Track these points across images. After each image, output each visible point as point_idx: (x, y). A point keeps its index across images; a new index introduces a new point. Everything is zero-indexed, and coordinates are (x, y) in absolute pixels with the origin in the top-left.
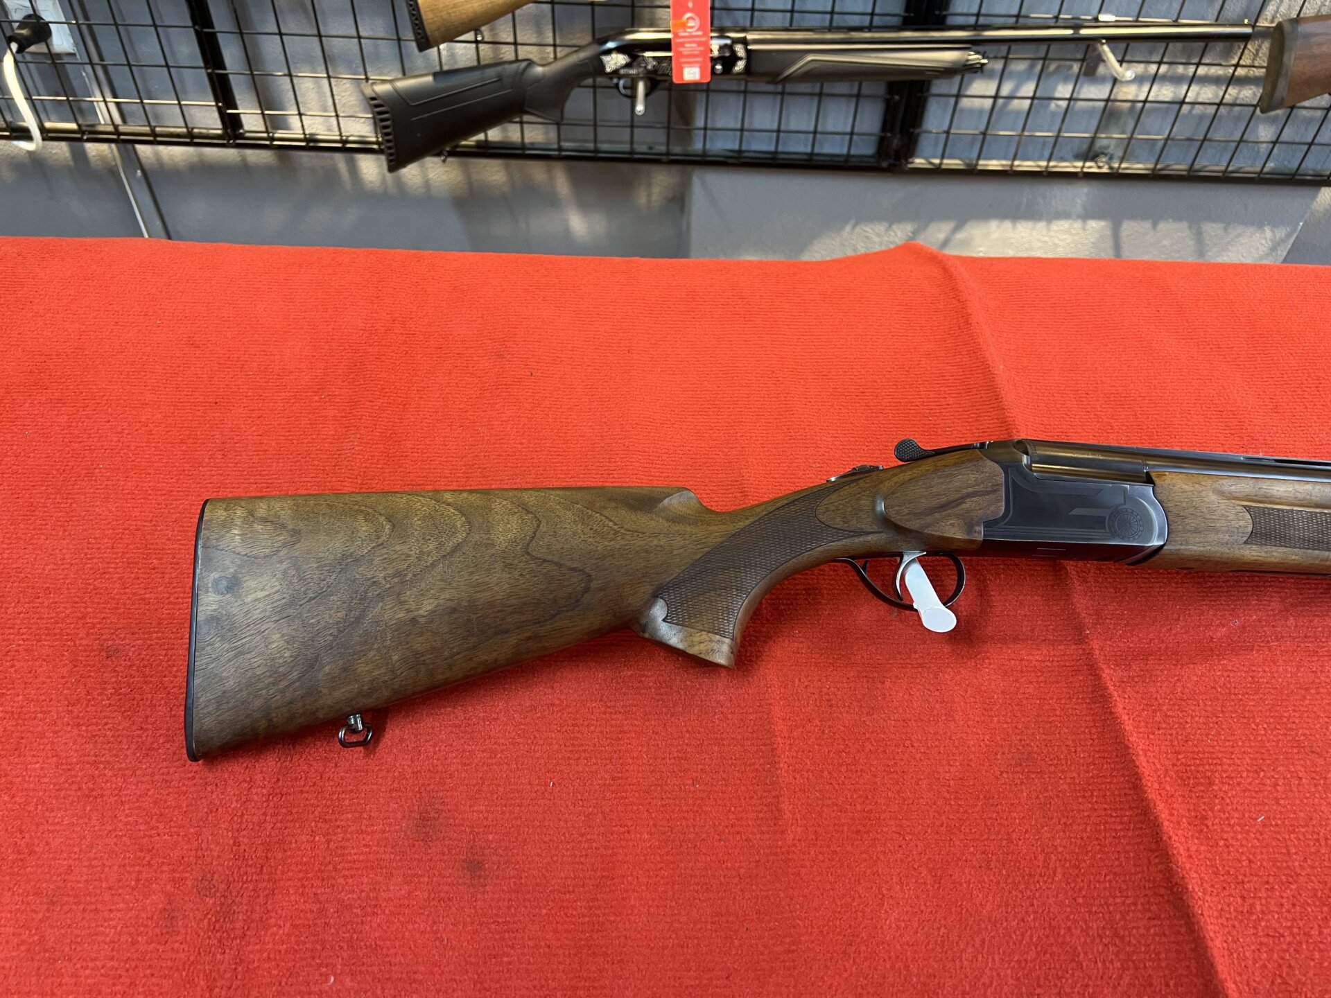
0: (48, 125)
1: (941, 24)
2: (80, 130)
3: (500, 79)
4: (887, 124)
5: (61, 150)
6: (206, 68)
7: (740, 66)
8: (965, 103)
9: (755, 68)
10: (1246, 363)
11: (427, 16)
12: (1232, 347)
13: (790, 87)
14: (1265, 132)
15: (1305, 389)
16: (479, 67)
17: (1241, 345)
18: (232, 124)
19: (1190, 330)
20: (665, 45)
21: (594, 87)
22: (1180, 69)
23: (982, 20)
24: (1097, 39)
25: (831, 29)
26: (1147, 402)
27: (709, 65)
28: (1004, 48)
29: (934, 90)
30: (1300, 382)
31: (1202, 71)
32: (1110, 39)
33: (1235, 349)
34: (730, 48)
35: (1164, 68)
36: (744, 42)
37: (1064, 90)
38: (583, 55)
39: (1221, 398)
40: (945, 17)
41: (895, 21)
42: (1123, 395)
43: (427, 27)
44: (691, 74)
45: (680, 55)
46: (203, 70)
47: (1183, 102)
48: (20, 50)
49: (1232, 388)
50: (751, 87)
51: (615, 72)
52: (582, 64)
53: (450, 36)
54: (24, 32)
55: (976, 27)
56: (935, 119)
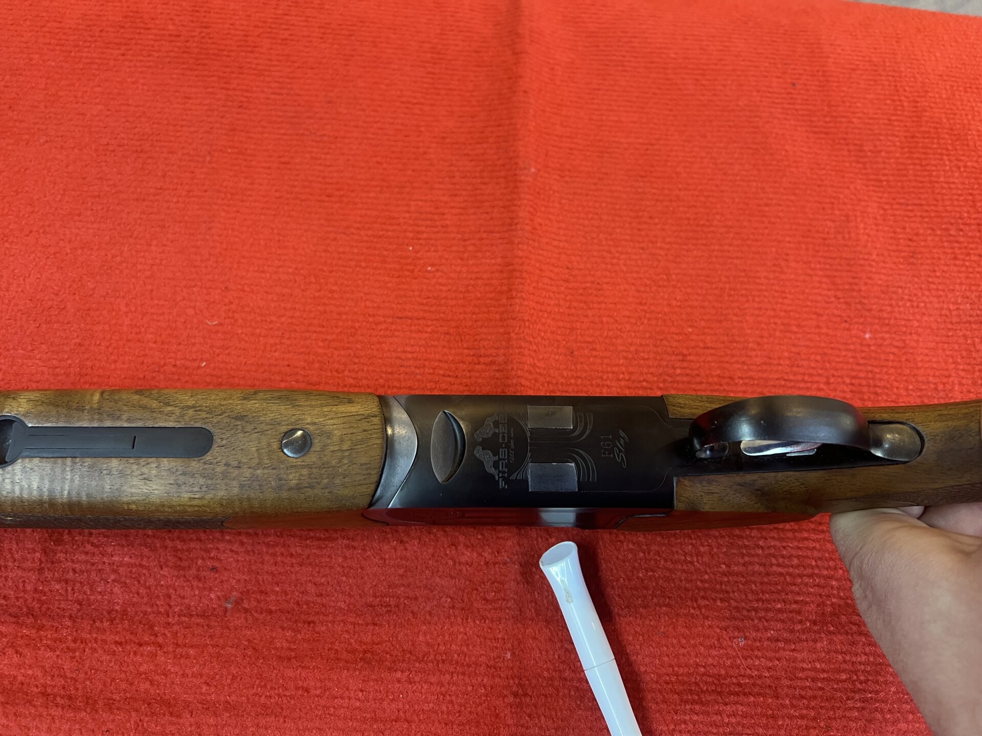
10: (891, 178)
12: (880, 151)
15: (961, 226)
17: (893, 149)
19: (828, 119)
26: (731, 235)
30: (958, 215)
33: (883, 154)
39: (839, 236)
42: (702, 222)
49: (859, 219)
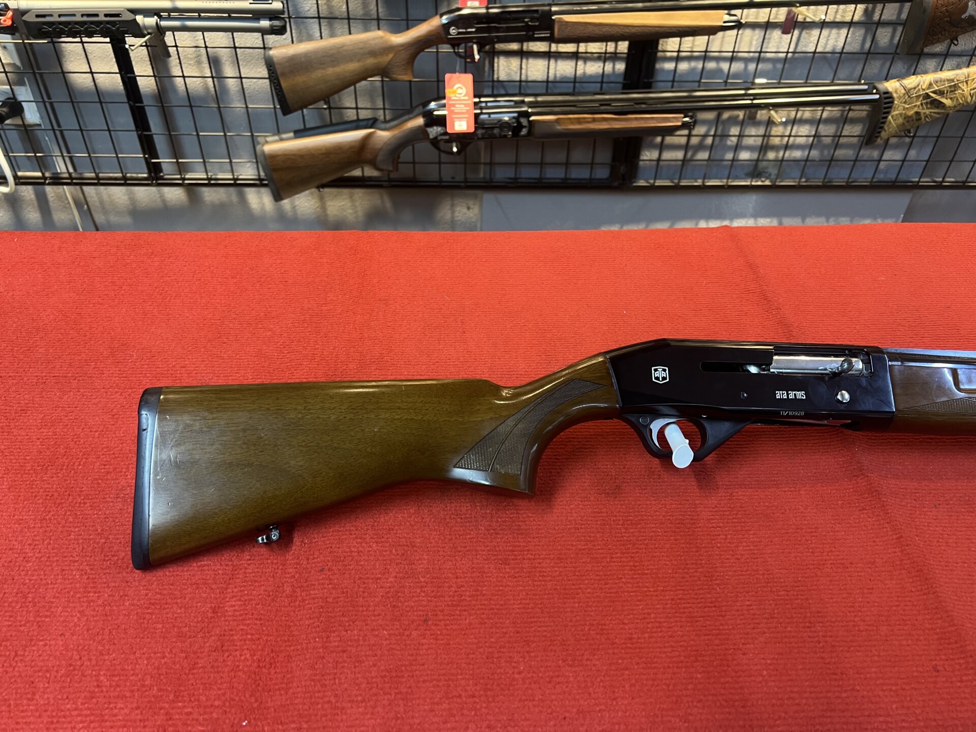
0: (20, 174)
1: (648, 86)
2: (44, 178)
4: (616, 156)
5: (28, 192)
6: (137, 131)
8: (668, 140)
18: (155, 169)
23: (676, 85)
31: (826, 114)
35: (800, 114)
37: (735, 130)
40: (651, 85)
46: (135, 133)
54: (5, 109)
56: (649, 152)
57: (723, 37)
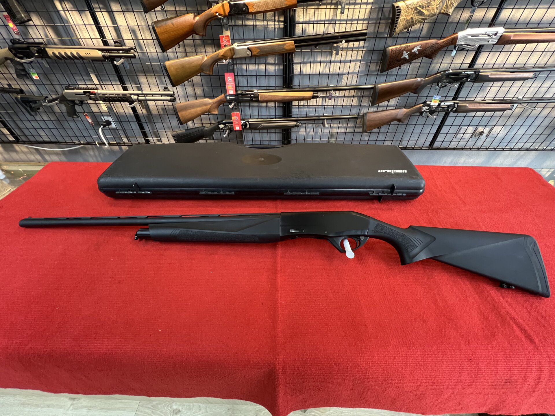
0: (111, 142)
1: (291, 117)
2: (117, 143)
3: (198, 131)
4: (284, 138)
5: (116, 148)
6: (140, 130)
7: (248, 126)
8: (300, 133)
9: (251, 127)
11: (181, 118)
13: (261, 131)
14: (367, 138)
16: (196, 128)
18: (147, 141)
20: (232, 123)
21: (220, 132)
22: (345, 125)
23: (299, 116)
24: (323, 120)
25: (267, 118)
27: (241, 126)
28: (305, 122)
29: (292, 131)
31: (349, 125)
32: (327, 119)
34: (245, 123)
35: (340, 125)
36: (248, 121)
37: (320, 130)
38: (215, 125)
40: (291, 116)
41: (281, 117)
43: (182, 120)
44: (238, 128)
45: (235, 124)
46: (140, 131)
47: (346, 132)
48: (103, 127)
50: (253, 131)
51: (222, 129)
52: (215, 127)
53: (186, 122)
54: (105, 123)
55: (298, 117)
56: (293, 136)
57: (313, 101)
